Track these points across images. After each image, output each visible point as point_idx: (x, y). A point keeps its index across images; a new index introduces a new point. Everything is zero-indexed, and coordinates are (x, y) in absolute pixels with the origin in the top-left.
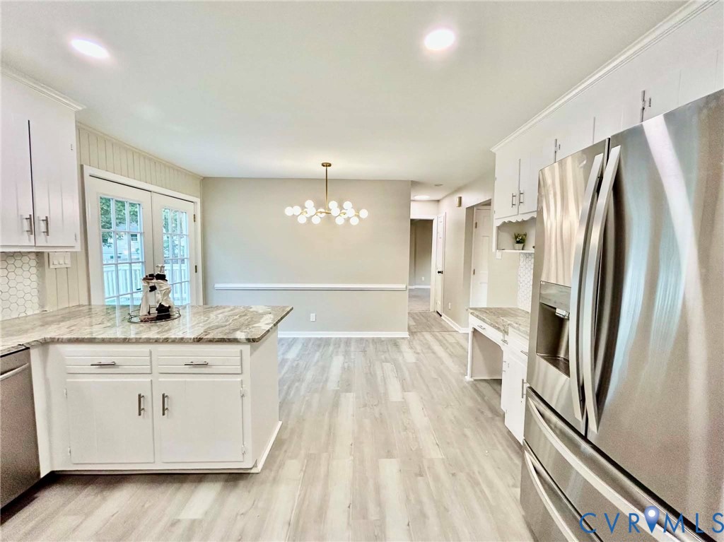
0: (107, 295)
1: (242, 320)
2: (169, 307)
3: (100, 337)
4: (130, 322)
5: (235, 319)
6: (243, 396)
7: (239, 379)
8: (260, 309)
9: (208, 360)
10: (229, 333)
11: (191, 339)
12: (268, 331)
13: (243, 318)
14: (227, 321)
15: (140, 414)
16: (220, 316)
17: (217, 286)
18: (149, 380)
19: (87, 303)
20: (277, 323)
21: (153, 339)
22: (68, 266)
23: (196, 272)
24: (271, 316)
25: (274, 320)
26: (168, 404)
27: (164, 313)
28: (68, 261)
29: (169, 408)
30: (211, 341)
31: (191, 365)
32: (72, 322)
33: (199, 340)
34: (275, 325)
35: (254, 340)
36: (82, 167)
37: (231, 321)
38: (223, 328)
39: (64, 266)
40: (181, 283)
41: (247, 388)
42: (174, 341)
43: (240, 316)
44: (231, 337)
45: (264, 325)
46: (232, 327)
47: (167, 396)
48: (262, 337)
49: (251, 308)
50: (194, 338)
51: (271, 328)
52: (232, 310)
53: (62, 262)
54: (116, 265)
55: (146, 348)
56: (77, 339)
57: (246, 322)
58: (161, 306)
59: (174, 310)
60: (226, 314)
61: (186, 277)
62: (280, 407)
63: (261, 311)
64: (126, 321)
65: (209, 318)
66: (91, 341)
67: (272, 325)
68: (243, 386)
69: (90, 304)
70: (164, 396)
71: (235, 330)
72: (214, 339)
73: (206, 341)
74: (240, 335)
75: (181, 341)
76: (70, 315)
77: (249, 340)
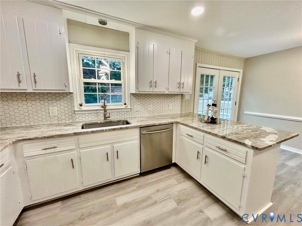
0: (199, 111)
1: (253, 133)
2: (216, 118)
3: (189, 125)
4: (201, 122)
5: (248, 132)
6: (244, 177)
7: (243, 167)
8: (268, 130)
9: (227, 149)
10: (242, 139)
11: (220, 136)
12: (271, 146)
13: (254, 132)
14: (242, 132)
15: (197, 159)
16: (240, 128)
17: (245, 112)
18: (202, 147)
19: (192, 112)
20: (280, 142)
21: (205, 131)
22: (189, 99)
23: (235, 105)
24: (277, 136)
25: (277, 140)
26: (207, 160)
27: (213, 121)
28: (189, 98)
29: (208, 162)
30: (230, 140)
31: (219, 148)
32: (185, 118)
33: (224, 138)
34: (277, 143)
35: (257, 149)
36: (196, 64)
37: (245, 132)
38: (239, 135)
39: (188, 99)
40: (228, 109)
41: (248, 173)
42: (213, 134)
43: (252, 131)
44: (242, 141)
45: (268, 141)
46: (244, 136)
47: (207, 157)
48: (264, 148)
49: (262, 128)
50: (222, 136)
51: (274, 145)
52: (248, 126)
53: (187, 97)
54: (203, 100)
55: (202, 134)
56: (184, 124)
57: (255, 136)
58: (212, 117)
59: (218, 120)
60: (244, 127)
61: (230, 107)
62: (273, 194)
63: (268, 131)
64: (200, 121)
65: (233, 127)
66: (187, 125)
67: (275, 143)
68: (245, 171)
69: (193, 113)
70: (206, 157)
71: (246, 138)
72: (231, 139)
73: (228, 139)
74: (248, 142)
75: (216, 135)
76: (187, 115)
77: (253, 147)
